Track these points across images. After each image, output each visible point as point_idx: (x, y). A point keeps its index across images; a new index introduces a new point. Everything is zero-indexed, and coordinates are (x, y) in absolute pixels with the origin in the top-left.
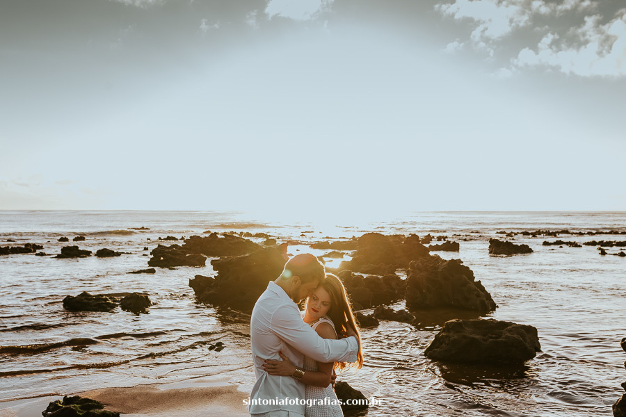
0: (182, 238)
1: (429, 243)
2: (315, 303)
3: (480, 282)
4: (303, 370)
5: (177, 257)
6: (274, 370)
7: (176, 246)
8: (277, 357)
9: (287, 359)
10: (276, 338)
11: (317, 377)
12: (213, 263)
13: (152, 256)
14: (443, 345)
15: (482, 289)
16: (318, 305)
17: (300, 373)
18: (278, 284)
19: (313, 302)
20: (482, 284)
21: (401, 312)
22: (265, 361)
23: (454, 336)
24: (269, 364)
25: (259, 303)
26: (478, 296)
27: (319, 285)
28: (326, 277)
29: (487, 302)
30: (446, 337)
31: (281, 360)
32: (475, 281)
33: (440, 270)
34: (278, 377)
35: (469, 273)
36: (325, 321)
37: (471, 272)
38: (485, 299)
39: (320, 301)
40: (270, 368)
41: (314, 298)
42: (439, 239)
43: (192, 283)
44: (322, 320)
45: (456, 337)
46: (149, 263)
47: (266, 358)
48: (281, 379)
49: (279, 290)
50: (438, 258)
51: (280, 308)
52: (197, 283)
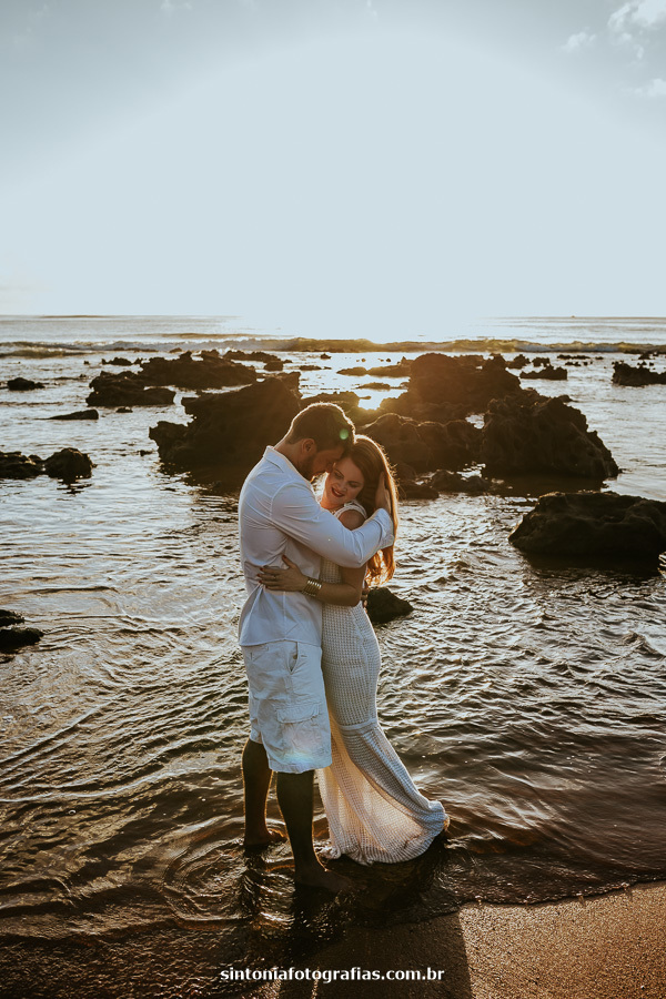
0: (138, 362)
1: (520, 368)
2: (338, 481)
3: (595, 432)
4: (319, 582)
5: (131, 392)
6: (274, 583)
7: (129, 374)
8: (279, 563)
9: (294, 566)
10: (279, 534)
11: (340, 591)
12: (185, 401)
13: (92, 390)
14: (536, 531)
15: (599, 443)
16: (342, 486)
17: (315, 587)
18: (280, 451)
19: (335, 481)
20: (599, 435)
21: (474, 478)
22: (261, 569)
23: (552, 518)
24: (266, 573)
25: (252, 479)
26: (592, 454)
27: (344, 456)
28: (355, 442)
29: (604, 463)
30: (541, 518)
31: (285, 567)
32: (588, 430)
33: (535, 414)
34: (280, 592)
35: (580, 419)
36: (353, 507)
37: (583, 418)
38: (602, 459)
39: (345, 481)
40: (269, 580)
41: (336, 475)
42: (537, 362)
43: (154, 434)
44: (347, 507)
45: (555, 519)
46: (87, 400)
47: (262, 564)
48: (284, 596)
49: (282, 460)
50: (532, 392)
51: (284, 488)
52: (161, 433)
